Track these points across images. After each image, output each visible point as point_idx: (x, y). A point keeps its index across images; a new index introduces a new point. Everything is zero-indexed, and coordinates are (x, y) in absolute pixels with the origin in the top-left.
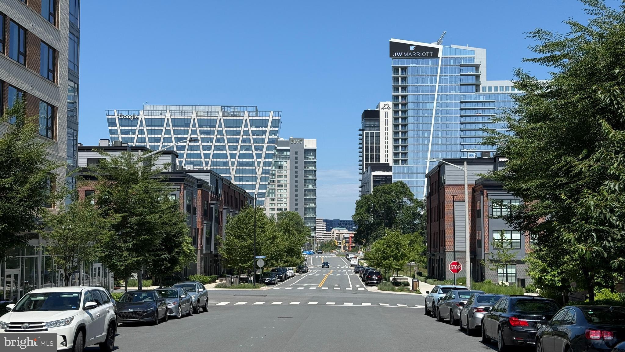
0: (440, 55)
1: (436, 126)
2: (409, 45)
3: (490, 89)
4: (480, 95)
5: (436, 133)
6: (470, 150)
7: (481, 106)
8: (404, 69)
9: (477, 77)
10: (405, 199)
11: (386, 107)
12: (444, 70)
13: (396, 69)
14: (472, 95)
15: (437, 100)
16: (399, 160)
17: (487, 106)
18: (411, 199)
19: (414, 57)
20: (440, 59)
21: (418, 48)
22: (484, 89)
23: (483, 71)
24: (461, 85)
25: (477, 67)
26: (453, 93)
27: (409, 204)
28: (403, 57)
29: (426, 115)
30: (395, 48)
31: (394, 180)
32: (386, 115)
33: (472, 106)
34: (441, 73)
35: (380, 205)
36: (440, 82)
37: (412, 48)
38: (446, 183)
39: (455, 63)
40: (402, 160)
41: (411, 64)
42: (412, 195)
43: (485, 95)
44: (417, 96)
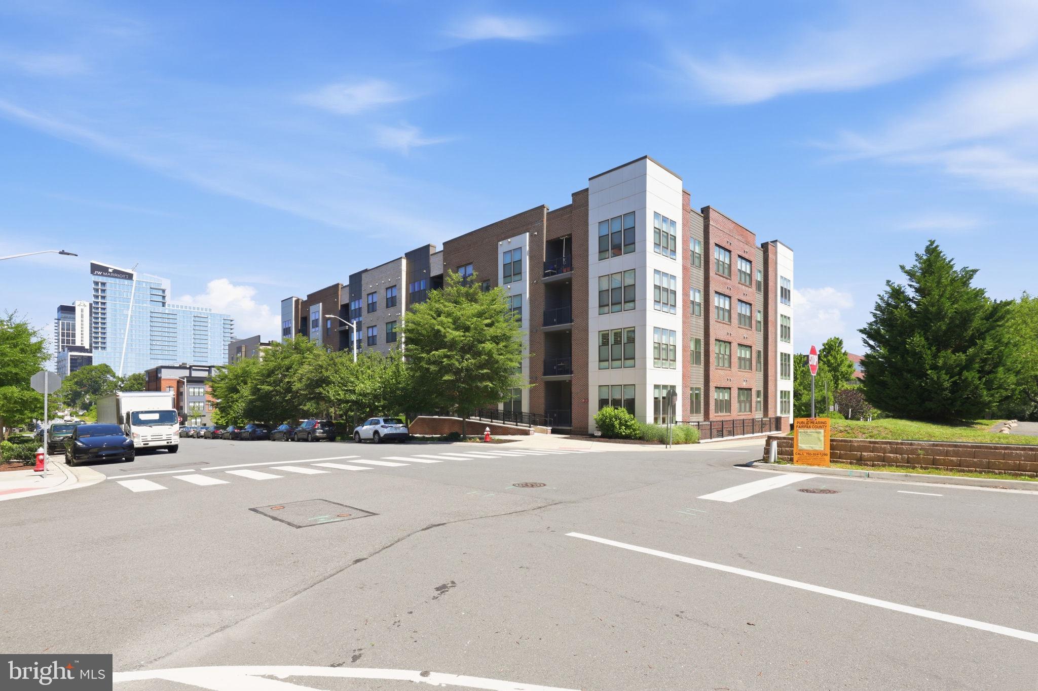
0: (134, 278)
1: (131, 325)
2: (108, 268)
3: (173, 306)
4: (165, 309)
5: (131, 330)
6: (158, 344)
7: (166, 316)
8: (103, 284)
9: (164, 297)
10: (108, 376)
11: (82, 304)
12: (138, 289)
13: (96, 283)
14: (160, 309)
15: (132, 308)
16: (98, 347)
17: (171, 316)
18: (114, 376)
19: (112, 277)
20: (134, 282)
21: (115, 271)
22: (169, 305)
23: (167, 293)
24: (151, 301)
25: (164, 291)
26: (145, 305)
27: (111, 378)
28: (102, 275)
29: (122, 318)
30: (95, 268)
31: (95, 363)
32: (82, 311)
33: (160, 315)
34: (135, 290)
35: (88, 379)
36: (134, 296)
37: (110, 270)
38: (162, 378)
39: (146, 285)
40: (101, 347)
41: (109, 281)
42: (114, 374)
43: (169, 310)
44: (115, 304)
